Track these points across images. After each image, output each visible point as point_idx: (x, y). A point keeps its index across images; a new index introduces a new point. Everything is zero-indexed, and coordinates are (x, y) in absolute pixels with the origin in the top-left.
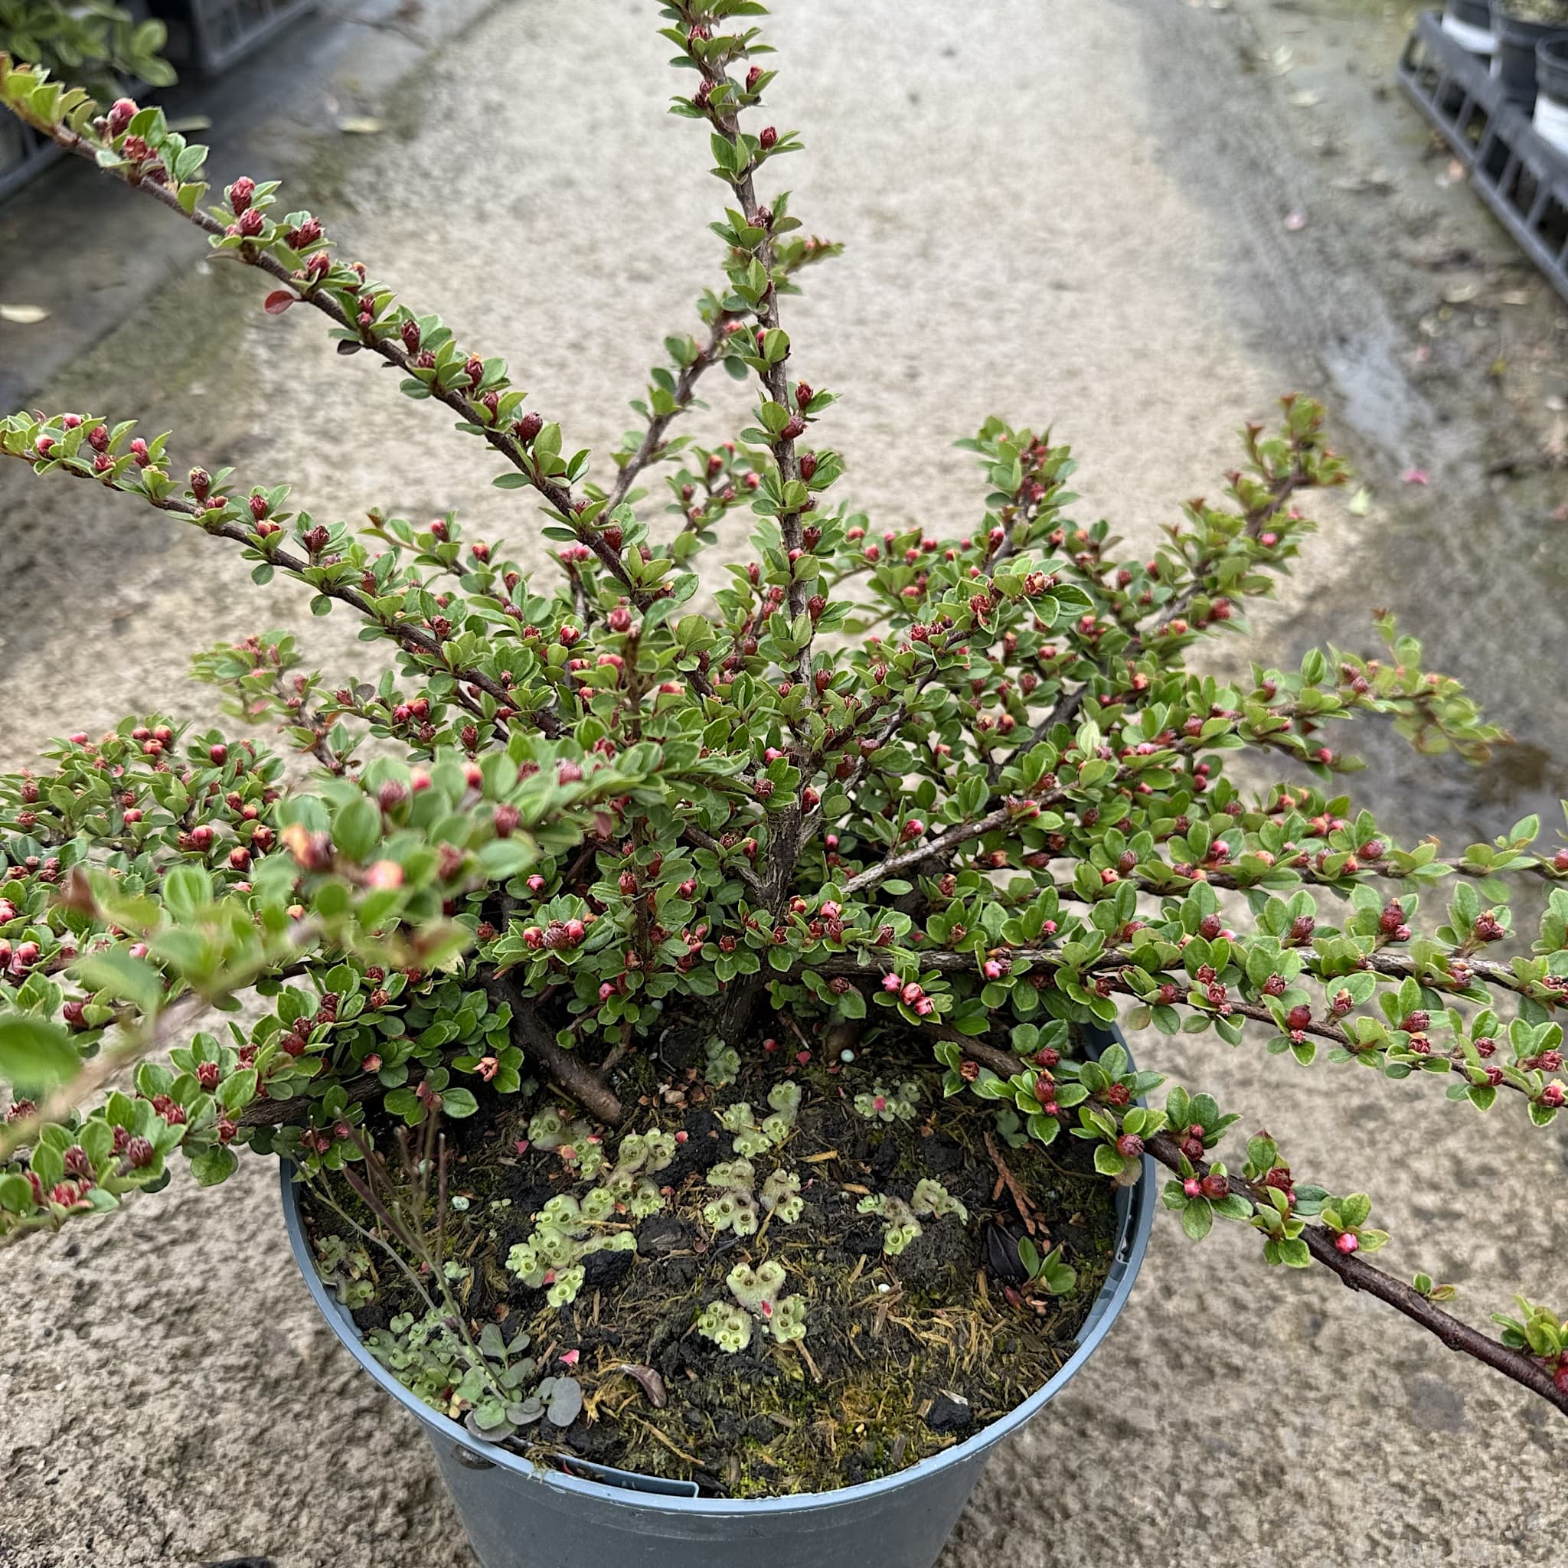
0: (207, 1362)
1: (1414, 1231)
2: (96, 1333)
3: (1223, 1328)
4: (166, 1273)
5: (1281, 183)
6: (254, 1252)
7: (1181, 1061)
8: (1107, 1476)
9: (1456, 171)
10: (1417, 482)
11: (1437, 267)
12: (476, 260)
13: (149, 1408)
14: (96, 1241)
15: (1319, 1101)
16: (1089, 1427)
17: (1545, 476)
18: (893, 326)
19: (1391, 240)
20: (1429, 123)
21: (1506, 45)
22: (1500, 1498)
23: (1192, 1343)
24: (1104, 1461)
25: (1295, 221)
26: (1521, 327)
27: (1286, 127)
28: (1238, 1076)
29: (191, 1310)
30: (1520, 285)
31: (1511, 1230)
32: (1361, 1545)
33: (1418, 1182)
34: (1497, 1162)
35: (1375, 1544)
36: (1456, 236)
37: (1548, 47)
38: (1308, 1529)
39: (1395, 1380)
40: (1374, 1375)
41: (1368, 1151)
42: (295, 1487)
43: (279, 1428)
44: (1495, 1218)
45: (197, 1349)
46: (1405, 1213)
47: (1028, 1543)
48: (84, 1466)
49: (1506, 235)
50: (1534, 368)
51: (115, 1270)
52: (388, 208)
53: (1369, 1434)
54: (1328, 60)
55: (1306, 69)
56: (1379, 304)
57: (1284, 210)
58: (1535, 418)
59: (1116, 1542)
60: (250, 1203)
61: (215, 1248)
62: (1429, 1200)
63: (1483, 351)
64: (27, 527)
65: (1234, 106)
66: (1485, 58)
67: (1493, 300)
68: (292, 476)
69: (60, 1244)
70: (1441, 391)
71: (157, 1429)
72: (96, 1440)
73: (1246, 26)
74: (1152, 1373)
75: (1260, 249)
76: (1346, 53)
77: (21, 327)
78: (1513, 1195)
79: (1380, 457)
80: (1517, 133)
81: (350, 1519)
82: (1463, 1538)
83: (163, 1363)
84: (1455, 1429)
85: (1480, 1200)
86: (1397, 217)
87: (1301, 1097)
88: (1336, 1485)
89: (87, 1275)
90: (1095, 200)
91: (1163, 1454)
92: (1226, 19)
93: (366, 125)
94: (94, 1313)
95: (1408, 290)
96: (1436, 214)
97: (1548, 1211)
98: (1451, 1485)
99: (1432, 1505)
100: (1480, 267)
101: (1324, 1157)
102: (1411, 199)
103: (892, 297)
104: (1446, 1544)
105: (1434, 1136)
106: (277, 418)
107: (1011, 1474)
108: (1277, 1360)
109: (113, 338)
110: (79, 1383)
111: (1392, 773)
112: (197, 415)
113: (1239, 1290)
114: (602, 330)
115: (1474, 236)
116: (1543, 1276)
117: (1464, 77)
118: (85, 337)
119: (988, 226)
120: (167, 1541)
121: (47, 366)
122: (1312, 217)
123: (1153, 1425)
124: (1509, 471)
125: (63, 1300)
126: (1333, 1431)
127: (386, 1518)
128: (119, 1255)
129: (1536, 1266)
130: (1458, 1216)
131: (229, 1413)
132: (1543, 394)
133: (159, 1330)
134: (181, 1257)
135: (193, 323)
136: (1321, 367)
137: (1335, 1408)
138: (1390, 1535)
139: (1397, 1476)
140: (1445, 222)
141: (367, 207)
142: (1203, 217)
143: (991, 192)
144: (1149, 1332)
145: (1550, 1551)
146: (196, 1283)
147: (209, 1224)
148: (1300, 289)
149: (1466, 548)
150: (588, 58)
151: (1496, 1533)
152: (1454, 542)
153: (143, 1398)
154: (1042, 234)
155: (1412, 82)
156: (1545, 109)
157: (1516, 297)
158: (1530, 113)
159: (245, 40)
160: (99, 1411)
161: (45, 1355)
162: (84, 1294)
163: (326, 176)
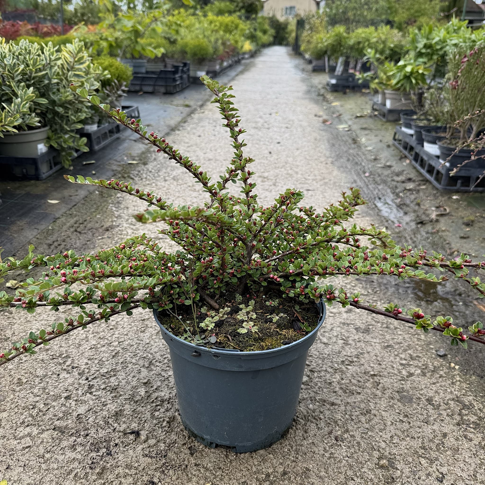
0: (121, 398)
1: (400, 368)
2: (94, 394)
3: (356, 385)
4: (110, 382)
5: (364, 167)
6: (130, 378)
7: (344, 338)
8: (330, 412)
9: (408, 161)
10: (399, 226)
11: (403, 182)
12: (165, 189)
13: (108, 406)
14: (92, 377)
15: (377, 344)
16: (325, 404)
17: (431, 223)
18: (268, 199)
19: (392, 177)
20: (401, 152)
21: (416, 131)
22: (422, 414)
23: (349, 388)
24: (329, 410)
25: (367, 174)
26: (425, 193)
27: (364, 155)
28: (358, 340)
29: (116, 389)
30: (424, 184)
31: (424, 367)
32: (389, 423)
33: (401, 359)
34: (420, 355)
35: (392, 423)
36: (408, 175)
37: (424, 131)
38: (377, 421)
39: (397, 394)
40: (391, 393)
41: (389, 353)
42: (143, 419)
43: (139, 409)
44: (420, 365)
45: (118, 396)
46: (398, 364)
47: (312, 424)
48: (94, 417)
49: (421, 174)
50: (428, 201)
51: (97, 382)
52: (142, 179)
53: (391, 404)
54: (375, 140)
55: (369, 142)
56: (389, 191)
57: (364, 172)
58: (429, 212)
59: (332, 423)
60: (128, 369)
61: (120, 378)
62: (404, 362)
63: (415, 199)
64: (59, 245)
65: (351, 151)
66: (412, 135)
67: (418, 188)
68: (125, 232)
69: (84, 378)
70: (404, 207)
71: (110, 410)
72: (96, 412)
73: (354, 133)
74: (339, 394)
75: (358, 181)
76: (380, 138)
77: (53, 204)
78: (424, 361)
79: (390, 222)
80: (420, 151)
81: (156, 424)
82: (413, 422)
83: (110, 398)
84: (411, 403)
85: (416, 362)
86: (393, 172)
87: (373, 344)
88: (383, 413)
89: (91, 383)
90: (316, 172)
91: (343, 408)
92: (349, 132)
93: (134, 162)
94: (93, 390)
95: (396, 187)
96: (403, 171)
97: (433, 364)
98: (410, 412)
99: (406, 416)
100: (414, 181)
101: (379, 354)
102: (397, 168)
103: (267, 194)
104: (409, 423)
105: (405, 350)
106: (119, 221)
107: (308, 413)
108: (369, 391)
109: (76, 207)
110: (91, 402)
111: (393, 283)
112: (99, 221)
113: (359, 379)
114: (197, 202)
115: (413, 175)
116: (431, 375)
117: (407, 140)
118: (70, 207)
119: (290, 179)
120: (115, 429)
121: (61, 212)
122: (371, 173)
123: (340, 403)
124: (422, 223)
125: (86, 388)
126: (382, 403)
127: (165, 424)
128: (98, 379)
129: (430, 374)
130: (411, 365)
131: (127, 406)
132: (430, 207)
133: (109, 393)
134: (112, 379)
135: (95, 203)
136: (375, 204)
137: (383, 399)
138: (396, 421)
139: (397, 411)
140: (405, 172)
141: (136, 179)
142: (344, 175)
143: (290, 172)
144: (338, 386)
145: (434, 424)
146: (117, 384)
147: (119, 373)
148: (368, 188)
149: (411, 239)
150: (188, 147)
151: (421, 420)
152: (408, 238)
153: (107, 405)
154: (304, 180)
155: (396, 143)
156: (426, 144)
157: (424, 187)
158: (423, 146)
159: (103, 144)
160: (97, 407)
161: (83, 398)
162: (91, 387)
163: (125, 173)
